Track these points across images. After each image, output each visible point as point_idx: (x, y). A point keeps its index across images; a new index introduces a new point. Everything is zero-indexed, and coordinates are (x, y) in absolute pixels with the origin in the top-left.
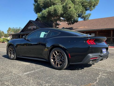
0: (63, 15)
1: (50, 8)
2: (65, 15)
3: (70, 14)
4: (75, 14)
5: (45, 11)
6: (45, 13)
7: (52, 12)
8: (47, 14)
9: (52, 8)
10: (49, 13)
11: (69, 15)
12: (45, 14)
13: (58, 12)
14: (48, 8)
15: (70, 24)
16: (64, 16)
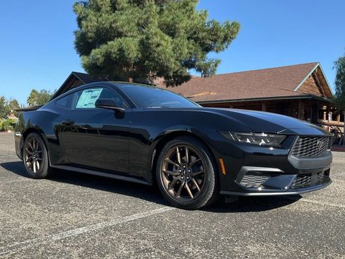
0: (144, 62)
1: (110, 43)
2: (147, 62)
3: (160, 59)
4: (172, 60)
5: (98, 53)
6: (99, 56)
7: (114, 56)
8: (102, 59)
9: (113, 45)
10: (107, 56)
11: (157, 62)
12: (98, 59)
13: (129, 54)
14: (107, 44)
15: (173, 86)
16: (146, 64)
